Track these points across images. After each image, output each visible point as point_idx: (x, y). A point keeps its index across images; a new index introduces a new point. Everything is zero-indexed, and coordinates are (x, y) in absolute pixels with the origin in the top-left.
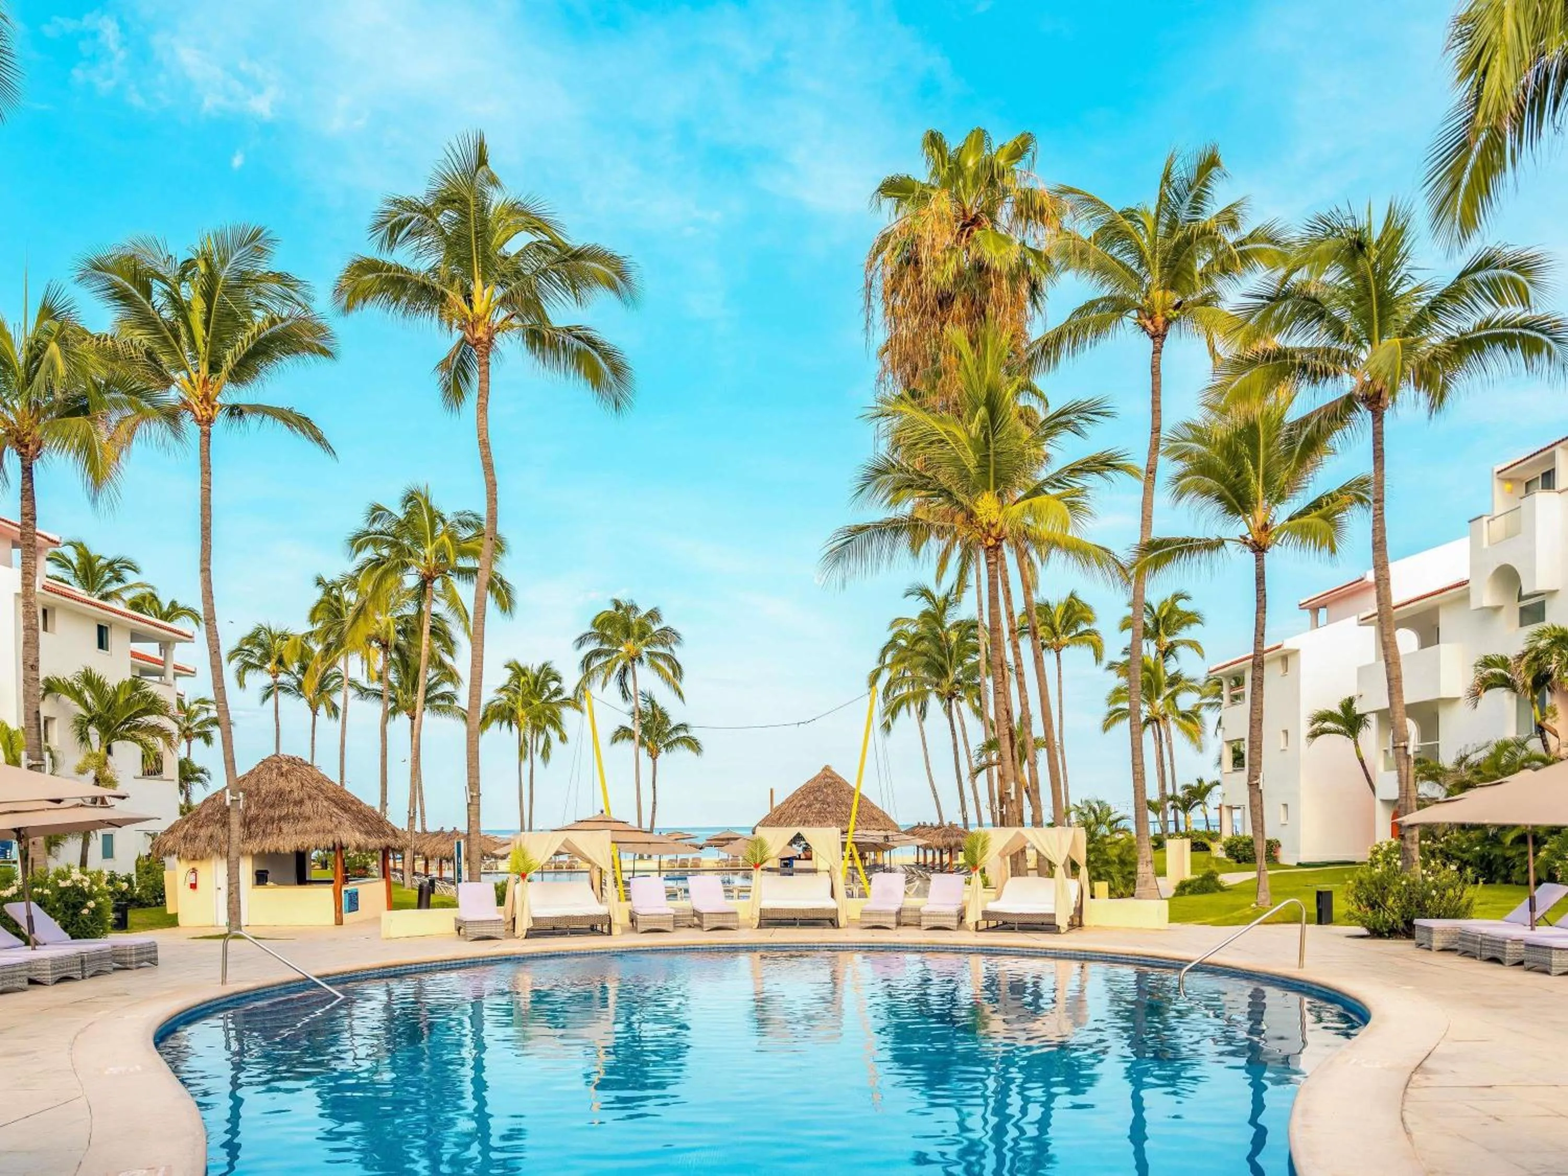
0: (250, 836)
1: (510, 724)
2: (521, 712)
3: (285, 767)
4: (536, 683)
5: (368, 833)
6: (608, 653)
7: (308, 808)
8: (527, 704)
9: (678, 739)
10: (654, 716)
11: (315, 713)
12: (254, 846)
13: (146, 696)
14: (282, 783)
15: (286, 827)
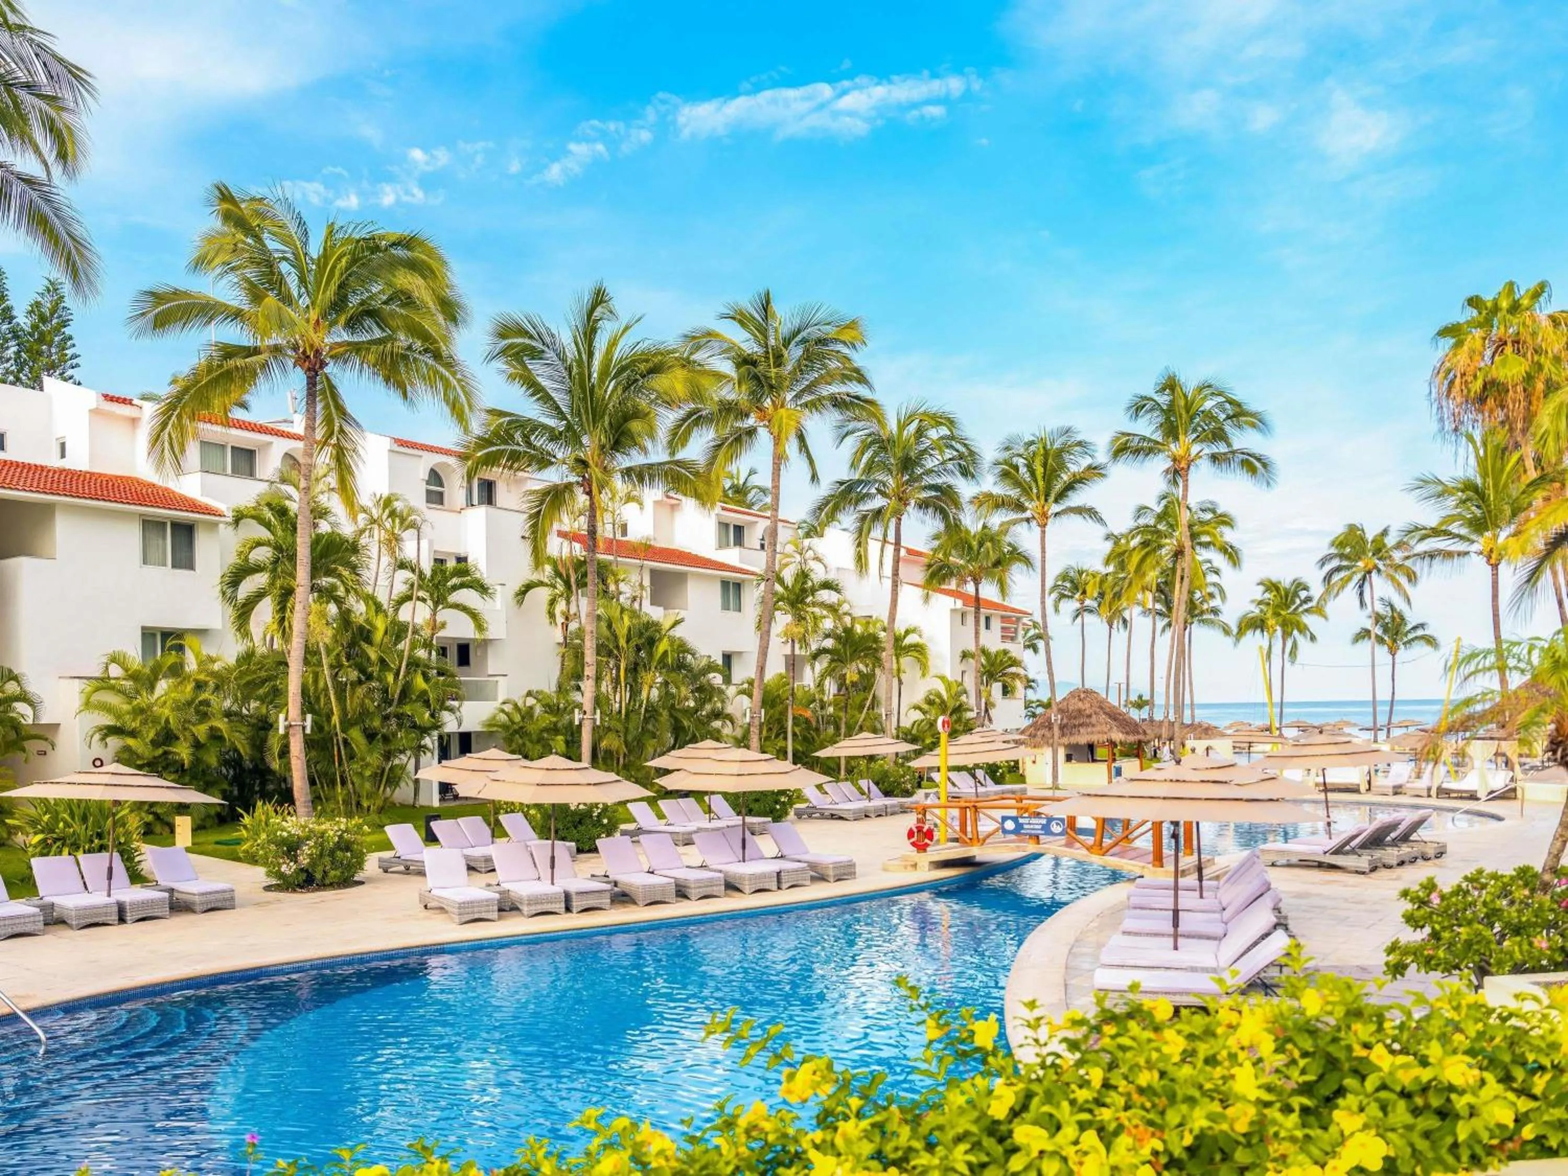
0: (1063, 735)
1: (1262, 631)
2: (1271, 622)
3: (1082, 696)
4: (1287, 596)
5: (1127, 733)
6: (1348, 568)
7: (1094, 719)
8: (1276, 614)
9: (1416, 638)
10: (1393, 618)
11: (1111, 627)
12: (1065, 740)
13: (1010, 658)
14: (1080, 705)
15: (1082, 730)
